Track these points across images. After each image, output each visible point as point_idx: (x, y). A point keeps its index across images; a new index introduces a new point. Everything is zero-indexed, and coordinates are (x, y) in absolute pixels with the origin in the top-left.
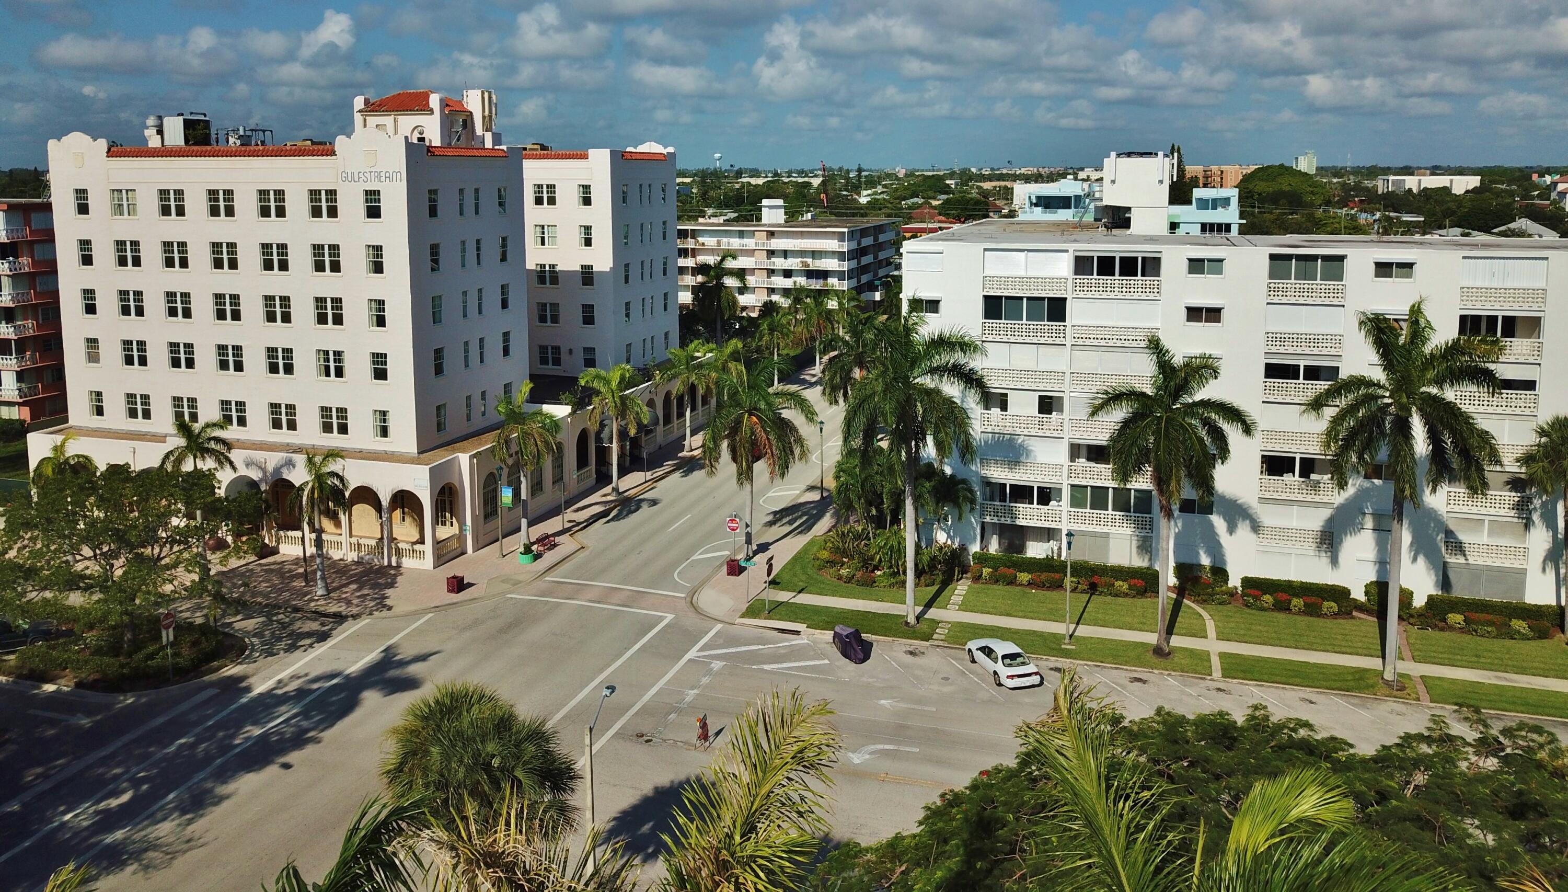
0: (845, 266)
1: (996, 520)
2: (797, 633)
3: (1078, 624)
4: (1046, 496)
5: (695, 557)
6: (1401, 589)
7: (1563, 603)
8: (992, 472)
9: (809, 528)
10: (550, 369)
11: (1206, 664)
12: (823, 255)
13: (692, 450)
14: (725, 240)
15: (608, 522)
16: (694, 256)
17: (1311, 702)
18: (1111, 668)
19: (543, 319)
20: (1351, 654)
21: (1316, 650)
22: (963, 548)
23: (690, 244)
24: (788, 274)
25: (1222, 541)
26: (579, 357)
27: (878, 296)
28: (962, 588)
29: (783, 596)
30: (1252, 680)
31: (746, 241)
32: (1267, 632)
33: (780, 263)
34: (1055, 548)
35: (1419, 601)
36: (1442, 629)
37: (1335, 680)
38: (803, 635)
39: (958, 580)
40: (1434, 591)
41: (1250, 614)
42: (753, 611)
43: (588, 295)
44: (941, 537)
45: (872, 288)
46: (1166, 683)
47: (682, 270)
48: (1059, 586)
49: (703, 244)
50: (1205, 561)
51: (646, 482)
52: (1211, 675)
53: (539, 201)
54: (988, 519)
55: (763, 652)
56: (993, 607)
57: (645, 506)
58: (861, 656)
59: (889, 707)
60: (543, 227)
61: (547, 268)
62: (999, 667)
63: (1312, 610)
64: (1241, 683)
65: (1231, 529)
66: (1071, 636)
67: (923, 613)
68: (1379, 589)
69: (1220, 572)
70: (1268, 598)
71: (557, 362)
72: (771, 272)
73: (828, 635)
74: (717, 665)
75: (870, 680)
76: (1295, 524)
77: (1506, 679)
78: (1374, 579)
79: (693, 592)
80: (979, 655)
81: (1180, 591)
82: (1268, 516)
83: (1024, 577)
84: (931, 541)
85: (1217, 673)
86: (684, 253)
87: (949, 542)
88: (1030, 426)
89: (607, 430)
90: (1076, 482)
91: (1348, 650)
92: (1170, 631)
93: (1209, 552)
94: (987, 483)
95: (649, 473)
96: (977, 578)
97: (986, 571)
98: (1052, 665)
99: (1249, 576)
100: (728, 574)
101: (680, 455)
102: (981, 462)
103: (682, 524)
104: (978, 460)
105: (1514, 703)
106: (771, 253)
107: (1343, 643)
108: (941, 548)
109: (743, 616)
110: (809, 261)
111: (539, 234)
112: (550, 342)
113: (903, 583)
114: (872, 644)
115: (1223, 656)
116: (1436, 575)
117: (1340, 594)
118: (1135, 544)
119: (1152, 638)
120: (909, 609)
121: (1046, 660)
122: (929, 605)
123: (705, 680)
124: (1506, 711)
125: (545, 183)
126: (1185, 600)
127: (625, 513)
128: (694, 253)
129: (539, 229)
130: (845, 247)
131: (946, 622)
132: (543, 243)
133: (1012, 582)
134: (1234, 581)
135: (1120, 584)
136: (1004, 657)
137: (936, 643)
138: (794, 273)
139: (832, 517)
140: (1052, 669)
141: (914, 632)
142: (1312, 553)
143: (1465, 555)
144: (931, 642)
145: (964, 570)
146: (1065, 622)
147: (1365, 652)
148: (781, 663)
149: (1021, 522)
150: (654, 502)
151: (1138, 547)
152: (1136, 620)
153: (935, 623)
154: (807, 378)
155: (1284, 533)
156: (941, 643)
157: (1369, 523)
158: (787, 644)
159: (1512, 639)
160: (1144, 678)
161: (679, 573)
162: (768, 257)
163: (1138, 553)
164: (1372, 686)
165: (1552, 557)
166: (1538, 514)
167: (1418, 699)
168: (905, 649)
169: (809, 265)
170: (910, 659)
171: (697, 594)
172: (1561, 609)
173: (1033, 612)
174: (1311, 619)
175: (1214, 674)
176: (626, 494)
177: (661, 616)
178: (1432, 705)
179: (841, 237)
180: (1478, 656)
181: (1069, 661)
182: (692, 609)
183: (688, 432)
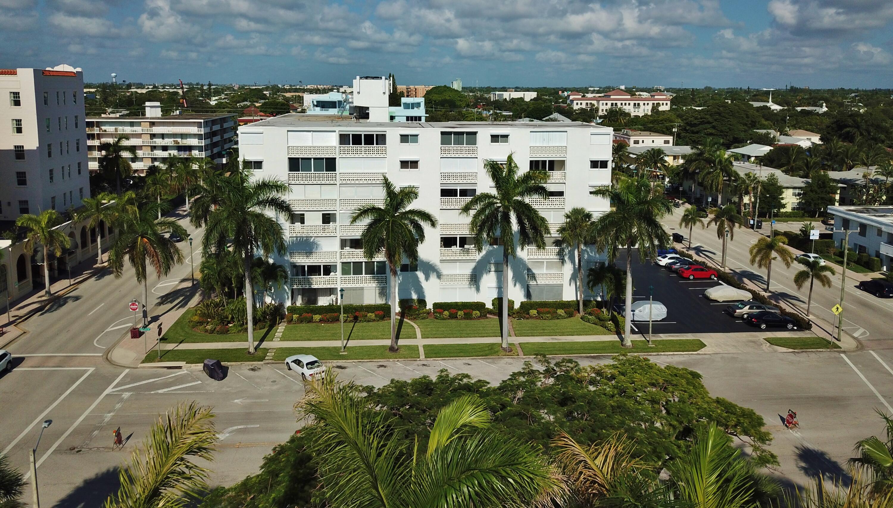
0: (203, 143)
1: (300, 287)
2: (180, 368)
3: (348, 340)
4: (328, 270)
5: (109, 329)
6: (509, 300)
7: (579, 299)
8: (296, 259)
9: (186, 304)
11: (417, 352)
12: (188, 137)
13: (103, 263)
14: (120, 128)
15: (43, 314)
17: (469, 365)
18: (367, 362)
20: (487, 337)
21: (470, 337)
22: (281, 305)
23: (96, 131)
24: (165, 148)
25: (423, 285)
26: (16, 207)
27: (224, 161)
28: (281, 328)
29: (170, 347)
30: (439, 357)
31: (135, 128)
32: (447, 330)
33: (159, 142)
34: (334, 299)
36: (528, 318)
37: (480, 352)
38: (184, 369)
39: (279, 324)
40: (524, 300)
41: (438, 322)
42: (150, 357)
43: (21, 166)
44: (268, 300)
45: (221, 156)
46: (397, 365)
47: (91, 148)
48: (337, 320)
49: (105, 131)
50: (415, 297)
51: (71, 285)
52: (419, 358)
54: (295, 287)
55: (156, 383)
56: (300, 337)
57: (70, 301)
58: (221, 375)
59: (240, 403)
62: (305, 370)
63: (468, 317)
64: (435, 360)
65: (427, 279)
66: (345, 347)
67: (259, 345)
68: (499, 301)
69: (422, 302)
70: (446, 313)
72: (153, 148)
73: (200, 366)
74: (126, 395)
75: (228, 389)
76: (458, 272)
78: (496, 297)
79: (108, 352)
80: (293, 366)
81: (402, 314)
82: (445, 269)
83: (317, 317)
84: (263, 302)
85: (422, 357)
86: (92, 137)
87: (273, 302)
88: (318, 231)
89: (39, 254)
90: (345, 261)
91: (485, 335)
92: (397, 337)
93: (416, 292)
94: (294, 266)
95: (72, 280)
96: (290, 321)
97: (295, 316)
98: (334, 365)
99: (437, 302)
100: (132, 338)
101: (94, 266)
102: (290, 254)
103: (99, 309)
104: (288, 254)
105: (560, 350)
106: (153, 136)
107: (483, 332)
108: (268, 306)
109: (143, 362)
110: (179, 140)
113: (246, 329)
114: (228, 368)
115: (424, 346)
116: (523, 292)
117: (480, 306)
118: (377, 292)
119: (388, 342)
120: (250, 344)
121: (332, 362)
122: (262, 340)
123: (118, 406)
124: (557, 354)
126: (405, 320)
127: (55, 307)
128: (99, 136)
130: (202, 131)
131: (272, 349)
133: (310, 321)
134: (429, 306)
135: (371, 315)
136: (307, 364)
137: (267, 361)
138: (169, 148)
139: (200, 295)
141: (254, 357)
142: (467, 286)
143: (536, 280)
144: (264, 362)
145: (282, 317)
146: (341, 340)
147: (493, 335)
148: (170, 387)
149: (314, 286)
150: (77, 298)
151: (379, 293)
152: (380, 334)
153: (266, 350)
154: (181, 212)
155: (453, 278)
156: (270, 361)
157: (493, 269)
158: (174, 375)
159: (558, 319)
160: (384, 365)
161: (97, 341)
162: (151, 138)
163: (380, 297)
164: (497, 352)
165: (574, 277)
166: (567, 257)
167: (518, 355)
168: (248, 368)
169: (179, 143)
170: (252, 373)
171: (110, 353)
172: (578, 302)
173: (323, 336)
174: (468, 321)
175: (421, 357)
176: (56, 294)
177: (85, 370)
178: (525, 357)
179: (199, 125)
180: (543, 330)
181: (344, 361)
182: (108, 362)
183: (100, 251)
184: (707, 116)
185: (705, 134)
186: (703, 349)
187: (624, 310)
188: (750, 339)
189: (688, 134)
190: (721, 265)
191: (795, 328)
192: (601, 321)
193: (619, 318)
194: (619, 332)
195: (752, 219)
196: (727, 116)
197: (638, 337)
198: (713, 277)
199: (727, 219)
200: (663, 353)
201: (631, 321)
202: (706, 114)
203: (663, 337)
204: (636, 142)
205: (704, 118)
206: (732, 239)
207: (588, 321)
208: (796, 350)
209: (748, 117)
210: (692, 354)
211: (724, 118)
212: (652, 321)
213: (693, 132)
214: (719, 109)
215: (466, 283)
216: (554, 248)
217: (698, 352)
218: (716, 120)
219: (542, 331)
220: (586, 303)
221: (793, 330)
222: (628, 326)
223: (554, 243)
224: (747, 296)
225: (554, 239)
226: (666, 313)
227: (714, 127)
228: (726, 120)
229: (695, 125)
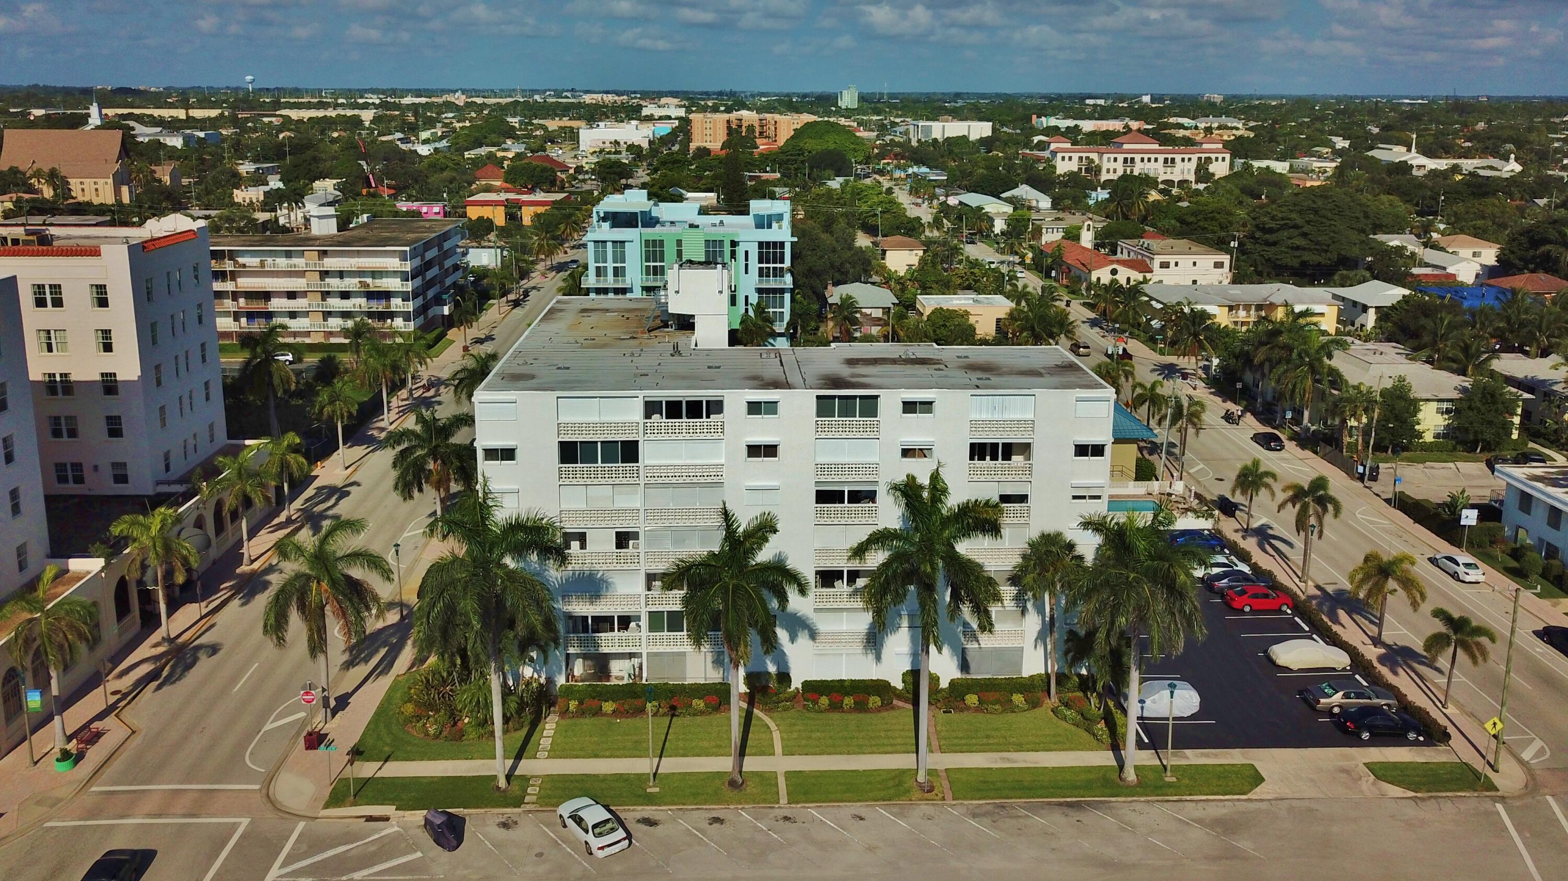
0: (409, 287)
1: (580, 651)
2: (386, 819)
3: (661, 757)
4: (625, 622)
5: (268, 727)
6: (930, 674)
7: (1049, 671)
8: (574, 607)
9: (391, 664)
10: (71, 488)
11: (774, 788)
12: (384, 274)
13: (252, 562)
14: (270, 260)
15: (159, 687)
16: (233, 279)
17: (862, 819)
18: (692, 809)
19: (57, 433)
20: (891, 753)
21: (864, 753)
22: (550, 681)
24: (345, 295)
25: (785, 650)
26: (107, 474)
27: (446, 310)
28: (550, 726)
29: (367, 769)
30: (812, 802)
31: (295, 261)
32: (825, 738)
33: (335, 284)
34: (637, 666)
35: (944, 684)
36: (962, 710)
37: (880, 790)
38: (393, 821)
39: (545, 718)
40: (957, 674)
41: (809, 718)
42: (337, 798)
43: (113, 406)
44: (528, 672)
45: (439, 302)
46: (741, 818)
47: (220, 295)
48: (641, 711)
49: (244, 266)
50: (772, 669)
51: (202, 618)
52: (778, 803)
53: (40, 303)
54: (572, 650)
55: (349, 855)
56: (582, 749)
57: (202, 656)
58: (455, 843)
60: (48, 332)
61: (58, 378)
62: (590, 837)
63: (861, 707)
64: (804, 807)
65: (793, 639)
66: (655, 774)
67: (514, 768)
68: (913, 676)
69: (784, 677)
70: (824, 701)
71: (79, 480)
72: (325, 295)
73: (418, 816)
75: (466, 872)
76: (844, 628)
77: (1009, 760)
78: (909, 668)
79: (269, 780)
80: (570, 822)
81: (751, 699)
82: (824, 624)
83: (608, 707)
84: (517, 677)
85: (783, 800)
86: (221, 275)
87: (536, 676)
88: (608, 561)
89: (150, 573)
90: (654, 609)
91: (889, 749)
92: (742, 753)
93: (774, 661)
94: (570, 617)
95: (203, 604)
96: (564, 713)
97: (573, 705)
98: (638, 816)
99: (809, 679)
100: (307, 749)
101: (238, 571)
102: (563, 597)
103: (249, 678)
104: (560, 599)
105: (1014, 789)
106: (324, 274)
107: (886, 741)
108: (528, 684)
109: (327, 806)
110: (369, 280)
111: (44, 340)
112: (68, 458)
113: (492, 733)
114: (464, 820)
115: (789, 775)
116: (956, 662)
117: (880, 688)
118: (710, 661)
119: (725, 764)
120: (499, 766)
121: (633, 810)
122: (519, 757)
124: (1008, 798)
125: (47, 283)
126: (755, 710)
127: (179, 671)
128: (234, 276)
129: (43, 334)
130: (408, 267)
131: (536, 777)
132: (50, 349)
133: (598, 712)
134: (796, 683)
135: (699, 704)
136: (594, 827)
137: (528, 807)
138: (352, 295)
139: (414, 646)
140: (639, 821)
141: (506, 797)
142: (860, 651)
143: (978, 641)
144: (523, 807)
145: (552, 704)
146: (649, 756)
147: (903, 748)
148: (371, 866)
149: (605, 650)
150: (214, 649)
151: (713, 663)
152: (712, 742)
153: (525, 779)
154: (375, 433)
155: (836, 638)
156: (533, 807)
157: (905, 622)
158: (376, 836)
159: (1013, 712)
160: (721, 817)
161: (251, 753)
162: (322, 279)
163: (714, 668)
164: (909, 791)
165: (1041, 637)
166: (1032, 602)
167: (943, 799)
168: (498, 821)
169: (368, 285)
170: (502, 833)
171: (273, 783)
172: (1048, 675)
173: (618, 749)
174: (860, 715)
175: (781, 802)
176: (180, 640)
177: (235, 823)
178: (954, 802)
179: (403, 257)
180: (988, 737)
181: (654, 808)
182: (269, 805)
183: (245, 537)
184: (1293, 216)
185: (1288, 247)
186: (1258, 789)
187: (1126, 698)
188: (1341, 764)
189: (1257, 246)
190: (1300, 574)
191: (1421, 739)
192: (1086, 722)
193: (1118, 715)
194: (1116, 747)
195: (1362, 465)
196: (1329, 215)
197: (1147, 758)
198: (1284, 608)
199: (1313, 500)
200: (1189, 798)
201: (1138, 718)
202: (1291, 211)
203: (1194, 757)
204: (1165, 265)
205: (1289, 219)
206: (1320, 537)
207: (1065, 718)
208: (1419, 795)
209: (1367, 216)
210: (1239, 800)
211: (1324, 220)
212: (1174, 719)
213: (1268, 244)
214: (1314, 202)
215: (858, 648)
216: (1009, 588)
217: (1250, 796)
218: (1308, 222)
219: (985, 741)
220: (1061, 678)
221: (1416, 743)
222: (1132, 728)
223: (1009, 579)
224: (1339, 659)
225: (1010, 573)
226: (1198, 704)
227: (1305, 235)
228: (1328, 223)
229: (1271, 231)
